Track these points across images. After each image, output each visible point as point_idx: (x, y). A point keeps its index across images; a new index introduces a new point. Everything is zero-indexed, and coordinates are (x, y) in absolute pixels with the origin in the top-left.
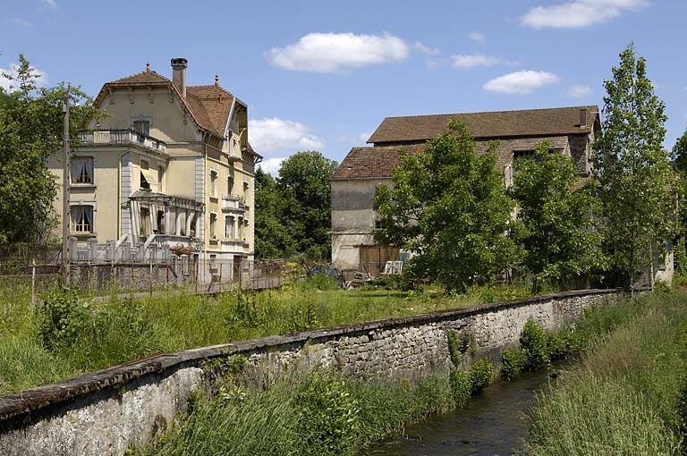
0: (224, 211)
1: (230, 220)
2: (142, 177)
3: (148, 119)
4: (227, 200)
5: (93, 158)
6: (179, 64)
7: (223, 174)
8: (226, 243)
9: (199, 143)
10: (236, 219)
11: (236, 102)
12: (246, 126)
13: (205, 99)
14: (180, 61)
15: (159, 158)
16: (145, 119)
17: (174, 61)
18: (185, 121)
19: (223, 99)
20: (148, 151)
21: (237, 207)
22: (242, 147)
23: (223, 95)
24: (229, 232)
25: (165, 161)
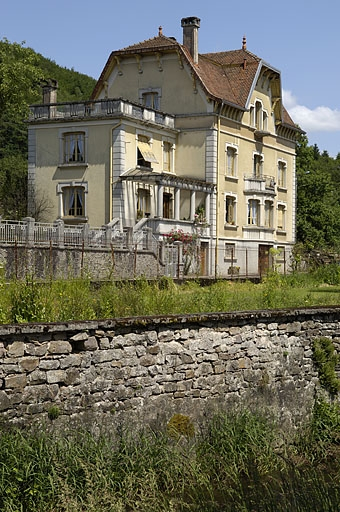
0: (246, 193)
1: (254, 204)
2: (139, 155)
3: (156, 90)
4: (250, 181)
5: (84, 133)
6: (189, 23)
7: (247, 151)
8: (249, 230)
9: (211, 114)
10: (262, 203)
11: (263, 67)
12: (280, 96)
13: (227, 66)
14: (191, 19)
15: (166, 134)
16: (153, 91)
17: (184, 21)
18: (196, 90)
19: (248, 64)
20: (148, 125)
21: (263, 189)
22: (276, 120)
23: (248, 60)
24: (253, 217)
25: (174, 136)
